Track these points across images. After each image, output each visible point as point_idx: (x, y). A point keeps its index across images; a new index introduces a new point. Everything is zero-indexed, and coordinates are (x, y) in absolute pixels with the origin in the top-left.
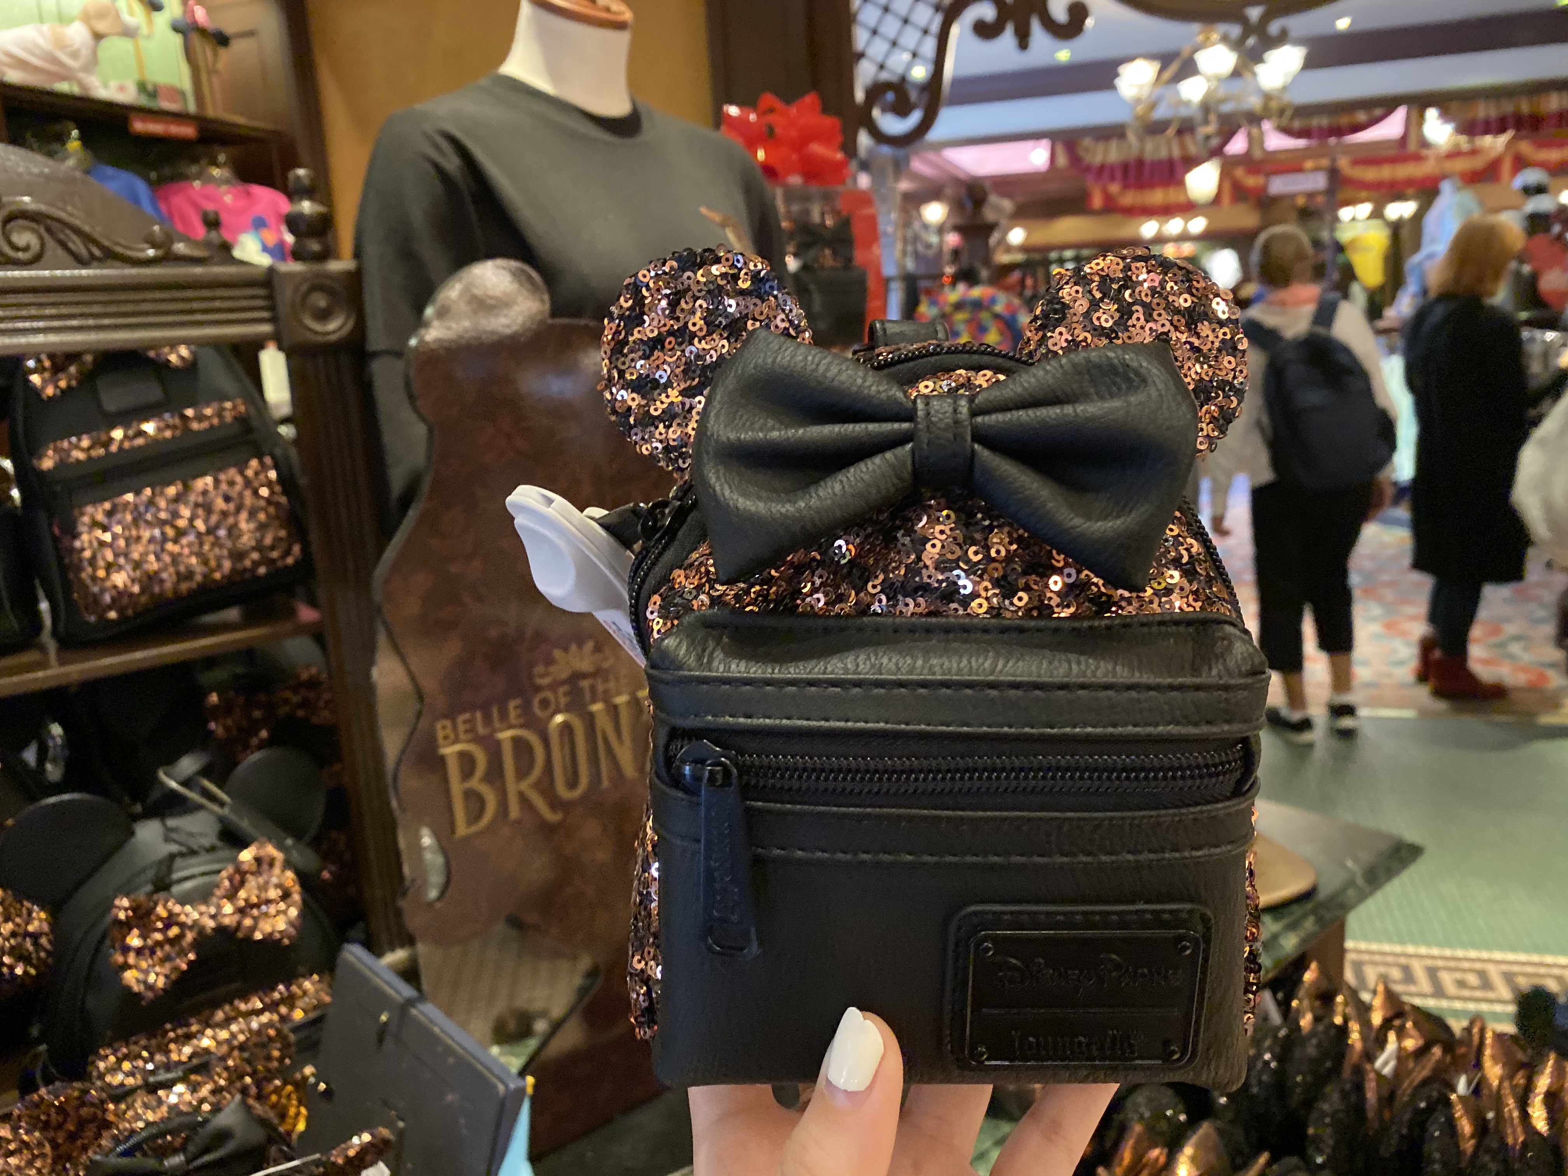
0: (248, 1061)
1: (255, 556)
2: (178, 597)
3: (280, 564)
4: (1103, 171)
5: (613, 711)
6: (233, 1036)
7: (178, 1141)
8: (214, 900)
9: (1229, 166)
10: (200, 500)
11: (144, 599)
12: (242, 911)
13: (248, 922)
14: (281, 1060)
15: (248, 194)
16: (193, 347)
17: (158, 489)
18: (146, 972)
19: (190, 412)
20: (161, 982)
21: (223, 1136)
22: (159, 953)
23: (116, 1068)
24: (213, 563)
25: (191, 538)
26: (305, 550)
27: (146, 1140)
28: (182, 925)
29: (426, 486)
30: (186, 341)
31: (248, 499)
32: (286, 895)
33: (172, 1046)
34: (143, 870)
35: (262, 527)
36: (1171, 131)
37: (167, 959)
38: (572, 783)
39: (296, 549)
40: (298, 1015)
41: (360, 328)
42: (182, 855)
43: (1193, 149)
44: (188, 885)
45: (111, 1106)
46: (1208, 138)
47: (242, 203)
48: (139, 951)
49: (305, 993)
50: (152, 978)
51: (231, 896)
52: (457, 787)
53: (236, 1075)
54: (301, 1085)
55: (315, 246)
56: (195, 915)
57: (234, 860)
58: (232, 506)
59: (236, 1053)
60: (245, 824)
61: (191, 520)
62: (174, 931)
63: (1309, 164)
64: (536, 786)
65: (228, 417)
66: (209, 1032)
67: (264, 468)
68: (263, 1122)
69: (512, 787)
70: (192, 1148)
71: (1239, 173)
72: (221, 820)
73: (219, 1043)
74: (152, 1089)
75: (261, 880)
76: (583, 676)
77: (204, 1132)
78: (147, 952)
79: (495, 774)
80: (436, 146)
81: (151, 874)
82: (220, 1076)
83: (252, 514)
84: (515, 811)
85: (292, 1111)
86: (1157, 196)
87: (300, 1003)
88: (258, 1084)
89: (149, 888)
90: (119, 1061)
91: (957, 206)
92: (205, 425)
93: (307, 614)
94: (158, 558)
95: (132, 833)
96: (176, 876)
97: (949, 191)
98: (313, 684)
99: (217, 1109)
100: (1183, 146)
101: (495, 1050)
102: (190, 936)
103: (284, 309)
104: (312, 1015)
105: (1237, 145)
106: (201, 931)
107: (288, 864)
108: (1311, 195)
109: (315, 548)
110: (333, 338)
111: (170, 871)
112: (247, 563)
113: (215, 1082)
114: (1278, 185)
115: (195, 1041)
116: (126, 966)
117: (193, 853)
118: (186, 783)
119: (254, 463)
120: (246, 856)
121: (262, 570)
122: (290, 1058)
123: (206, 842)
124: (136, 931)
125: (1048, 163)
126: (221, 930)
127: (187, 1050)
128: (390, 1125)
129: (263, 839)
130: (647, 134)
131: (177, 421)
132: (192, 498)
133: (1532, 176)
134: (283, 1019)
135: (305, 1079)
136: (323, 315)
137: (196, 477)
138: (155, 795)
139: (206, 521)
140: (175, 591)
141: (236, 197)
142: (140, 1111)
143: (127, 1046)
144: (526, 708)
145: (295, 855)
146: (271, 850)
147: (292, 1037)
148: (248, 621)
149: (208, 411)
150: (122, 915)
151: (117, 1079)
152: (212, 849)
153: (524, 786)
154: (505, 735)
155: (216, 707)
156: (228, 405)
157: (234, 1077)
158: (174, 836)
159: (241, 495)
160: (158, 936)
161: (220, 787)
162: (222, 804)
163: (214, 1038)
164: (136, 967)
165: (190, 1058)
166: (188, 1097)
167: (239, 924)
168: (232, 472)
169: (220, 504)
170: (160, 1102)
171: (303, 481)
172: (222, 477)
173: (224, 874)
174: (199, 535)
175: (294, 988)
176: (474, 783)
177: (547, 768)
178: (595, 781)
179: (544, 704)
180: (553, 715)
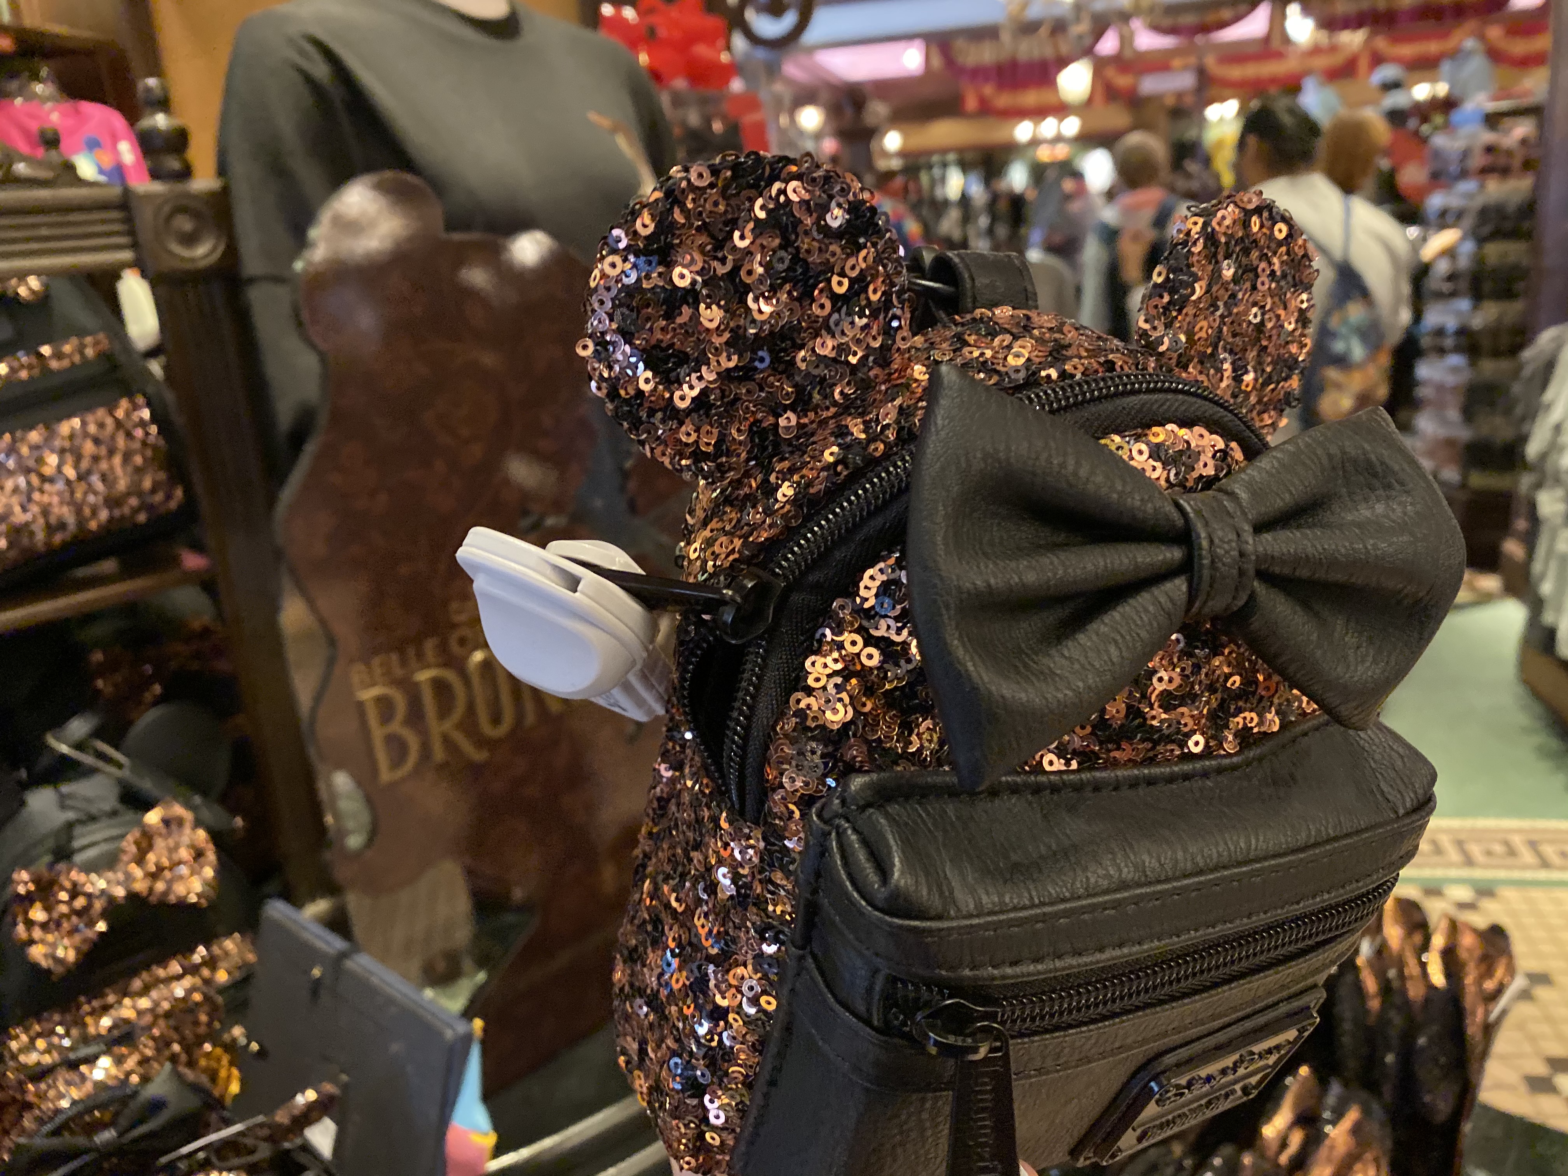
0: (176, 1029)
1: (134, 501)
2: (51, 551)
3: (162, 510)
4: (978, 73)
6: (157, 1004)
7: (107, 1117)
8: (121, 866)
9: (1100, 65)
10: (67, 444)
11: (12, 554)
12: (154, 876)
13: (160, 886)
14: (209, 1024)
15: (77, 112)
16: (44, 277)
17: (18, 434)
18: (54, 946)
19: (46, 350)
20: (71, 956)
21: (156, 1106)
22: (66, 925)
23: (31, 1046)
24: (87, 511)
25: (60, 486)
26: (187, 491)
27: (72, 1119)
28: (89, 896)
29: (323, 419)
30: (38, 272)
31: (121, 441)
32: (199, 854)
33: (89, 1020)
34: (41, 841)
35: (139, 471)
36: (1043, 31)
37: (74, 931)
38: (496, 720)
39: (179, 493)
40: (222, 976)
41: (232, 252)
42: (80, 822)
43: (1065, 49)
44: (91, 853)
45: (31, 1087)
46: (1080, 37)
47: (70, 122)
48: (44, 926)
49: (227, 954)
50: (60, 953)
51: (140, 861)
52: (378, 733)
53: (163, 1043)
54: (231, 1047)
55: (174, 164)
56: (102, 884)
57: (140, 823)
58: (103, 451)
59: (162, 1022)
60: (146, 785)
61: (59, 468)
62: (80, 902)
63: (1177, 63)
64: (459, 726)
65: (90, 352)
66: (127, 1001)
67: (136, 407)
68: (196, 1088)
69: (436, 727)
70: (123, 1122)
71: (1110, 73)
72: (120, 782)
73: (140, 1013)
74: (73, 1066)
75: (171, 842)
77: (134, 1105)
78: (52, 925)
79: (416, 716)
80: (302, 52)
81: (50, 843)
82: (145, 1046)
83: (127, 457)
84: (439, 753)
85: (223, 1073)
86: (1031, 98)
87: (223, 964)
88: (188, 1049)
89: (47, 859)
90: (32, 1040)
91: (834, 111)
92: (66, 363)
93: (192, 561)
94: (24, 509)
95: (23, 803)
96: (76, 844)
97: (824, 95)
98: (206, 632)
99: (146, 1079)
100: (1056, 46)
101: (429, 993)
102: (98, 905)
103: (146, 235)
104: (238, 975)
105: (1108, 45)
106: (111, 900)
107: (198, 823)
108: (1180, 95)
109: (199, 489)
110: (202, 264)
111: (70, 838)
112: (126, 510)
113: (142, 1053)
114: (1150, 85)
115: (113, 1012)
116: (31, 942)
117: (92, 819)
118: (79, 746)
119: (124, 403)
120: (153, 817)
121: (142, 518)
122: (220, 1022)
123: (107, 807)
124: (38, 905)
125: (923, 64)
126: (132, 896)
127: (106, 1022)
128: (334, 1080)
129: (168, 798)
130: (529, 36)
131: (34, 360)
132: (57, 443)
133: (1388, 72)
134: (207, 982)
135: (234, 1040)
136: (189, 240)
137: (59, 420)
138: (45, 761)
139: (76, 466)
140: (48, 544)
141: (64, 115)
142: (62, 1089)
143: (39, 1022)
144: (443, 648)
145: (206, 815)
146: (178, 810)
147: (220, 1000)
148: (127, 572)
149: (67, 348)
150: (21, 890)
151: (31, 1058)
152: (114, 814)
153: (448, 725)
154: (424, 676)
155: (100, 664)
156: (89, 340)
157: (161, 1045)
158: (69, 802)
159: (113, 438)
160: (64, 909)
161: (117, 747)
162: (120, 766)
163: (134, 1007)
164: (42, 941)
165: (110, 1030)
166: (114, 1071)
167: (151, 890)
168: (101, 413)
169: (89, 447)
170: (83, 1078)
171: (179, 420)
172: (90, 418)
173: (130, 838)
174: (68, 482)
175: (216, 950)
176: (395, 727)
177: (470, 707)
178: (519, 717)
179: (462, 641)
180: (473, 652)
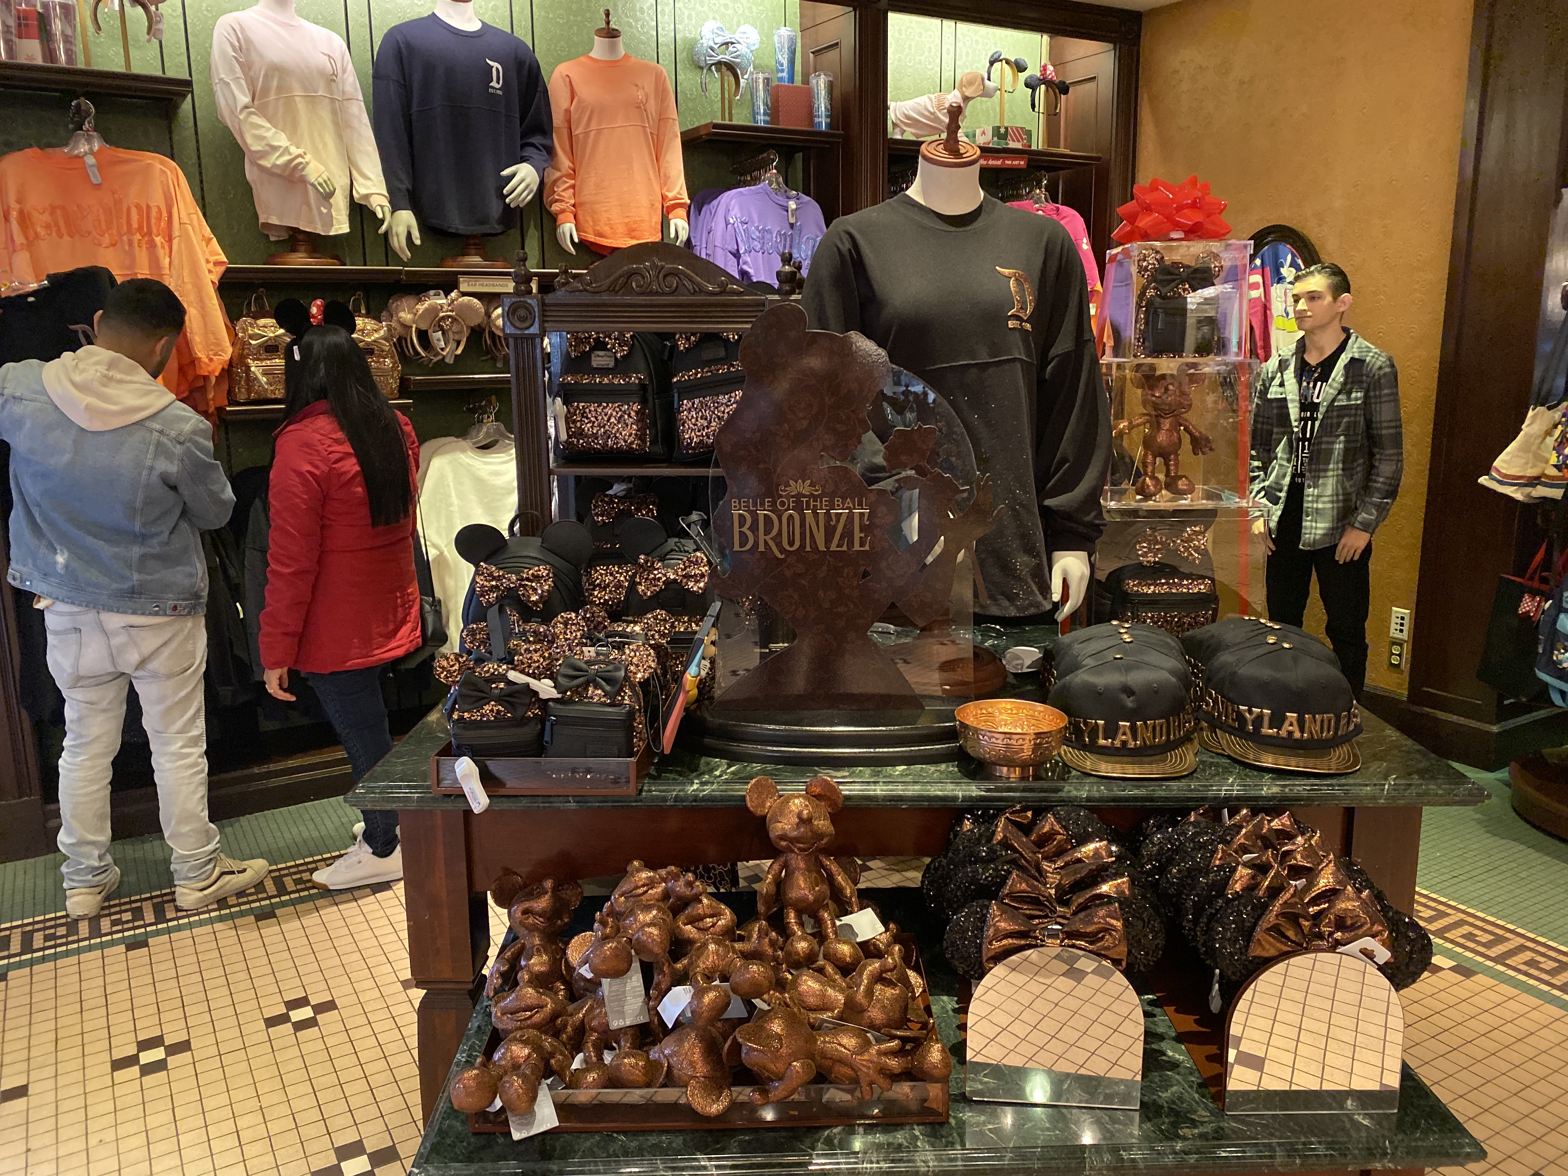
5: (816, 515)
8: (676, 568)
12: (684, 576)
20: (649, 593)
38: (791, 544)
44: (671, 561)
51: (683, 569)
52: (736, 529)
62: (659, 575)
64: (773, 539)
69: (762, 537)
75: (696, 567)
76: (804, 496)
79: (754, 528)
80: (841, 239)
84: (762, 548)
95: (667, 541)
96: (668, 557)
102: (663, 579)
106: (668, 578)
116: (639, 584)
117: (680, 551)
118: (689, 525)
124: (646, 572)
126: (675, 580)
144: (773, 504)
150: (641, 562)
152: (687, 552)
153: (767, 538)
154: (762, 513)
158: (678, 544)
160: (653, 576)
176: (745, 529)
177: (780, 533)
178: (803, 546)
179: (783, 504)
180: (786, 510)
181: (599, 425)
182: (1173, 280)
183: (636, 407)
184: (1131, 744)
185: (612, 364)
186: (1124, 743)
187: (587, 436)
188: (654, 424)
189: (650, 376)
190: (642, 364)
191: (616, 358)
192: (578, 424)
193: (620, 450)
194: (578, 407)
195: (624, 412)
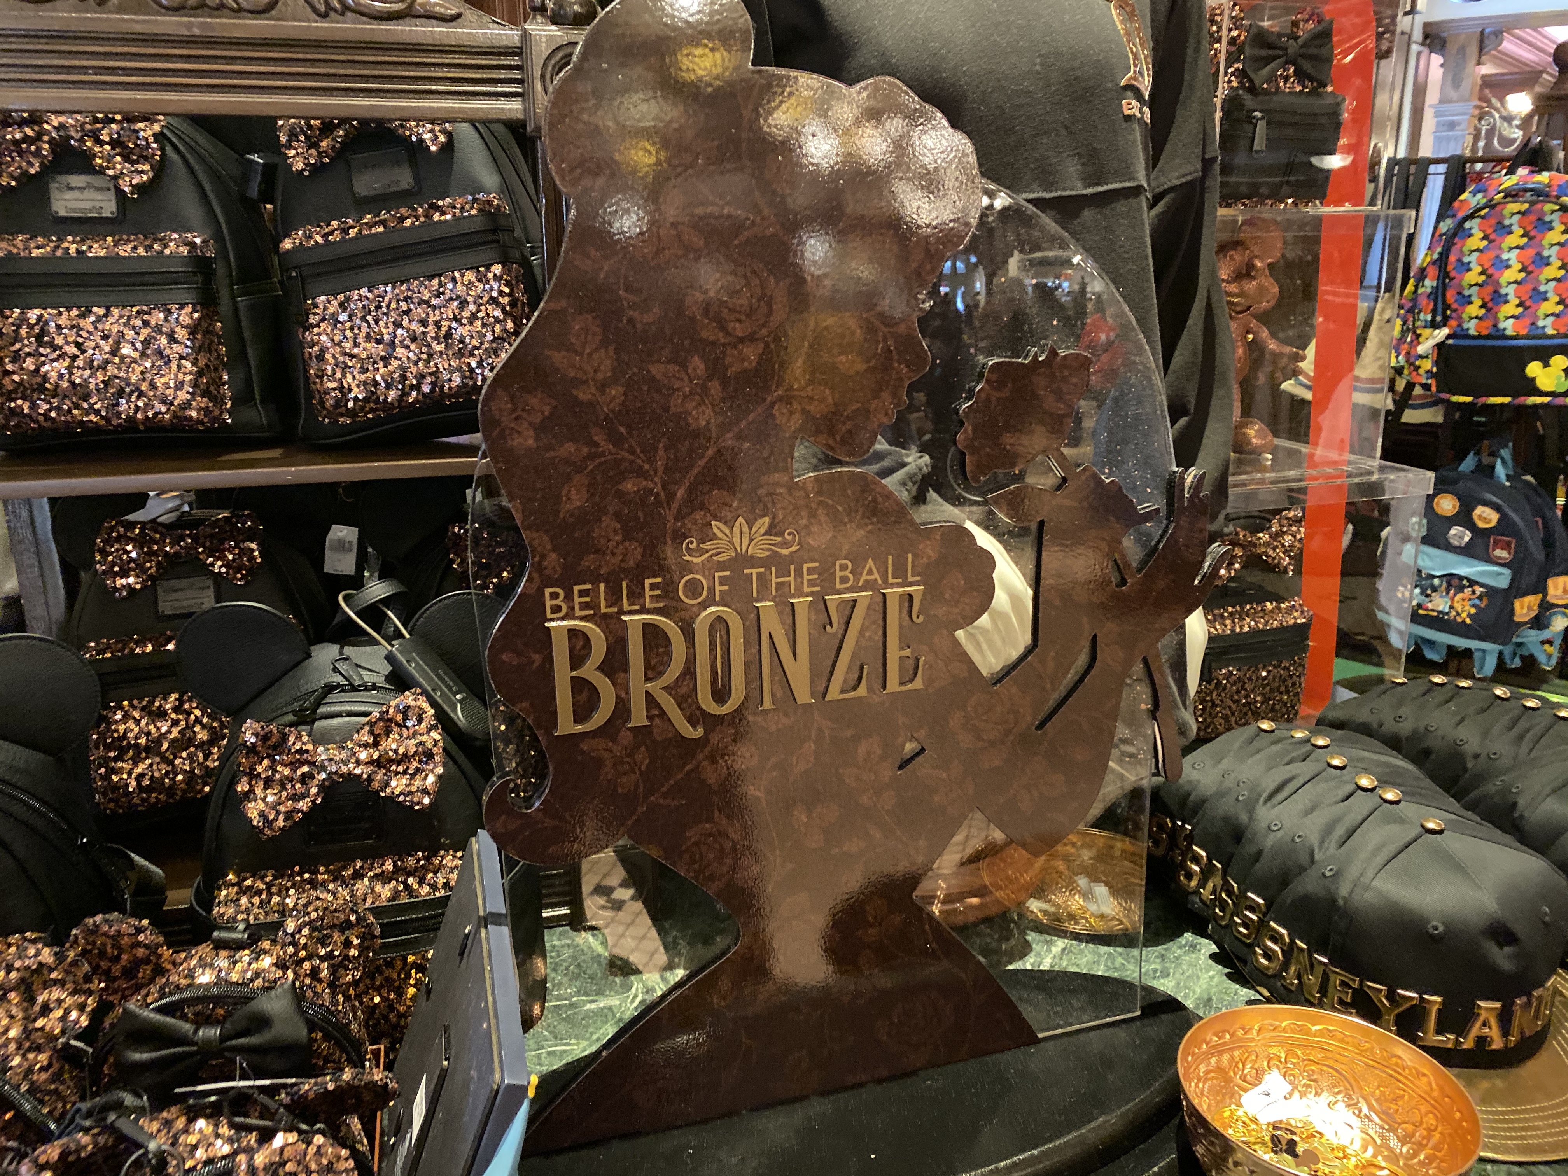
8: (350, 745)
21: (262, 1022)
23: (234, 901)
28: (312, 766)
42: (339, 688)
44: (331, 723)
51: (370, 745)
60: (414, 668)
70: (233, 1024)
81: (301, 703)
90: (241, 893)
95: (309, 656)
96: (322, 710)
103: (529, 81)
111: (318, 704)
116: (252, 796)
117: (352, 688)
118: (365, 612)
123: (370, 680)
126: (350, 778)
146: (422, 703)
152: (373, 688)
161: (404, 622)
167: (371, 776)
176: (590, 671)
177: (689, 671)
178: (753, 699)
179: (694, 589)
180: (704, 606)
181: (90, 364)
182: (1275, 58)
183: (186, 316)
184: (1497, 1044)
185: (109, 207)
186: (1482, 1041)
187: (56, 392)
188: (238, 357)
189: (218, 236)
190: (192, 210)
191: (119, 192)
192: (30, 364)
193: (153, 425)
194: (23, 320)
195: (158, 329)
